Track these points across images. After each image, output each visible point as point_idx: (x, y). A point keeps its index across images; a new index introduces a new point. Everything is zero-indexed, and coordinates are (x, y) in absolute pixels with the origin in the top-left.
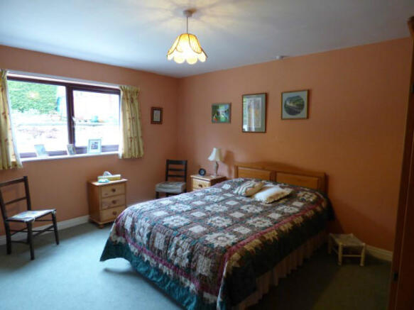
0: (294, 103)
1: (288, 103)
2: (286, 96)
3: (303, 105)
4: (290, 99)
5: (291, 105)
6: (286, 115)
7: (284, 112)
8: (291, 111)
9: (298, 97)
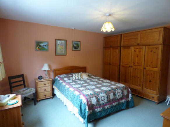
0: (76, 45)
1: (74, 45)
2: (74, 42)
3: (79, 46)
4: (75, 44)
5: (75, 46)
6: (74, 49)
7: (73, 48)
8: (75, 48)
9: (78, 43)
